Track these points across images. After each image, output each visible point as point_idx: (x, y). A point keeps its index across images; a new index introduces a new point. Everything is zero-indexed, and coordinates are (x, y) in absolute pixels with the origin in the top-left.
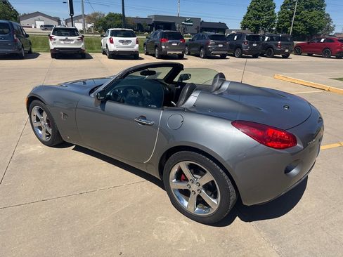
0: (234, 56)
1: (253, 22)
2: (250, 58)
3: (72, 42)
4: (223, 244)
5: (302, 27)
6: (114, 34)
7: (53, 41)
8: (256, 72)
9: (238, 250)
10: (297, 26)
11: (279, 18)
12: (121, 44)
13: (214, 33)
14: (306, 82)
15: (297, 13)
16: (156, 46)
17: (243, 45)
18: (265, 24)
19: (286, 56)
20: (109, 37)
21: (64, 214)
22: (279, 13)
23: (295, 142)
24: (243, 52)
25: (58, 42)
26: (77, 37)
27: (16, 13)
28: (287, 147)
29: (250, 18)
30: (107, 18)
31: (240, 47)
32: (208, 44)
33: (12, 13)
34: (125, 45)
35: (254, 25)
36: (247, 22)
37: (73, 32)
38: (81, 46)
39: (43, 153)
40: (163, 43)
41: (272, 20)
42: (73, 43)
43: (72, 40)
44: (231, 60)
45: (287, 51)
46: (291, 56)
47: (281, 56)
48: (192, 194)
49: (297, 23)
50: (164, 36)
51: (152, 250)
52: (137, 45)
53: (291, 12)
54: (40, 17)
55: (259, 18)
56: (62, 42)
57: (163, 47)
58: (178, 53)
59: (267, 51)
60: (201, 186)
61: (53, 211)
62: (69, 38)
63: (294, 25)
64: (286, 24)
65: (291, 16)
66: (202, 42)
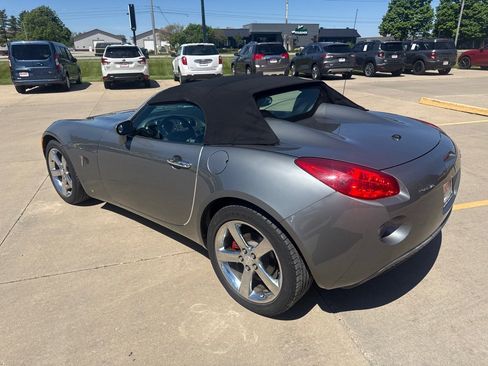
0: (364, 74)
1: (399, 25)
2: (389, 76)
3: (131, 66)
4: (287, 346)
5: (474, 28)
6: (189, 51)
7: (106, 65)
8: (392, 96)
9: (307, 355)
10: (466, 26)
11: (438, 16)
12: (198, 65)
13: (332, 43)
14: (468, 107)
15: (466, 7)
16: (248, 66)
17: (377, 57)
18: (417, 25)
19: (445, 71)
20: (182, 55)
21: (67, 296)
22: (438, 9)
23: (397, 190)
24: (376, 68)
25: (113, 67)
26: (138, 59)
27: (69, 33)
28: (383, 197)
29: (392, 20)
30: (186, 32)
31: (372, 61)
32: (323, 59)
33: (63, 33)
34: (203, 66)
35: (399, 29)
36: (388, 25)
37: (132, 52)
38: (144, 70)
39: (61, 212)
40: (257, 60)
41: (427, 20)
42: (133, 66)
43: (131, 63)
44: (358, 80)
45: (446, 63)
46: (453, 71)
47: (437, 71)
48: (246, 269)
49: (467, 22)
50: (259, 51)
51: (178, 351)
52: (221, 66)
53: (457, 6)
54: (99, 35)
55: (407, 18)
56: (118, 66)
57: (257, 66)
58: (278, 73)
59: (415, 65)
60: (257, 259)
61: (54, 291)
62: (127, 60)
63: (462, 26)
64: (449, 24)
65: (457, 12)
66: (315, 55)
